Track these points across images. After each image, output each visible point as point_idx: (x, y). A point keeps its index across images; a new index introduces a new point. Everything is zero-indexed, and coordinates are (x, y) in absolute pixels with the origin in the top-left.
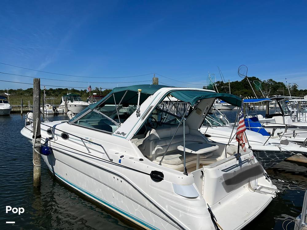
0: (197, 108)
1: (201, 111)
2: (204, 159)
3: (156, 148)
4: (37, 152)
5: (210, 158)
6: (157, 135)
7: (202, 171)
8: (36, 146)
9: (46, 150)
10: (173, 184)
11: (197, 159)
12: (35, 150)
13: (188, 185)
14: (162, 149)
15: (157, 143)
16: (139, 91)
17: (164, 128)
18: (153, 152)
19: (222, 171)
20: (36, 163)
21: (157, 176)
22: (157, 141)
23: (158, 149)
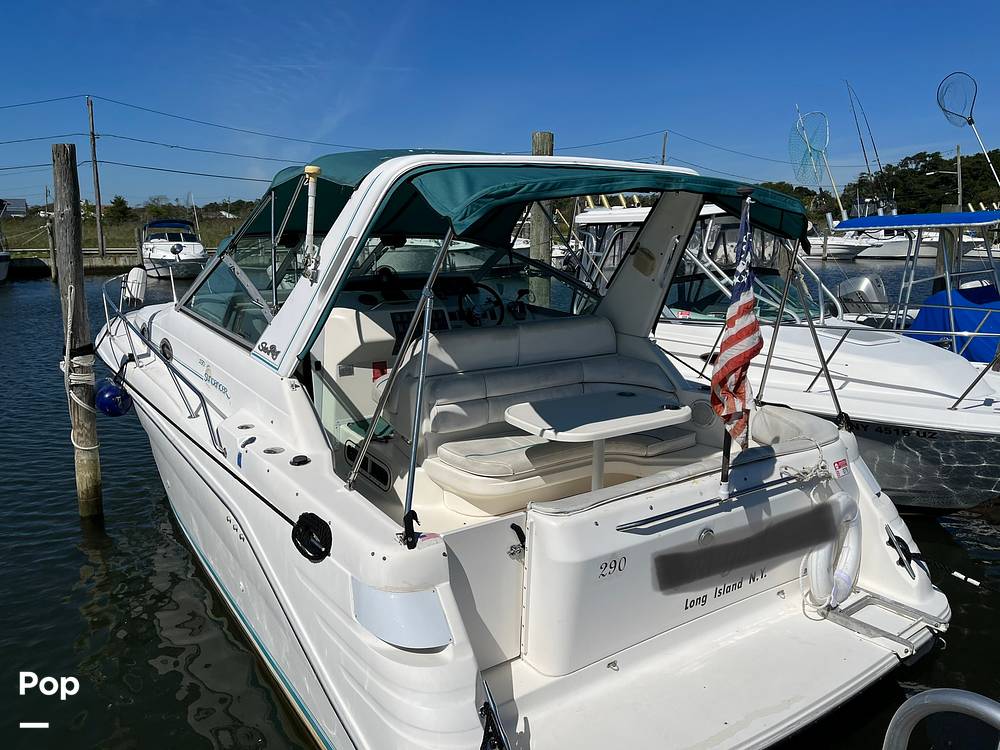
0: (637, 248)
1: (652, 258)
2: (646, 457)
3: (435, 410)
4: (79, 401)
5: (679, 457)
6: (446, 358)
7: (514, 527)
8: (73, 382)
9: (107, 396)
10: (352, 578)
12: (75, 397)
14: (464, 413)
15: (438, 390)
16: (310, 175)
18: (426, 426)
19: (621, 529)
20: (81, 439)
23: (442, 416)
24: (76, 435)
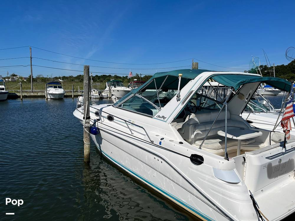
0: (239, 93)
1: (244, 96)
2: (245, 145)
3: (195, 133)
4: (87, 131)
5: (253, 145)
6: (197, 120)
7: (243, 157)
8: (86, 126)
9: (94, 130)
10: (213, 168)
11: (239, 145)
12: (85, 129)
13: (229, 170)
14: (202, 133)
15: (196, 127)
16: (180, 76)
17: (203, 112)
18: (193, 136)
19: (266, 158)
21: (197, 160)
22: (196, 125)
23: (197, 134)
24: (85, 140)
